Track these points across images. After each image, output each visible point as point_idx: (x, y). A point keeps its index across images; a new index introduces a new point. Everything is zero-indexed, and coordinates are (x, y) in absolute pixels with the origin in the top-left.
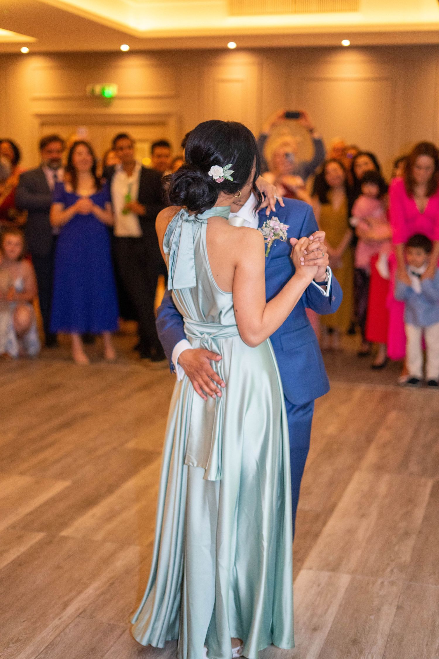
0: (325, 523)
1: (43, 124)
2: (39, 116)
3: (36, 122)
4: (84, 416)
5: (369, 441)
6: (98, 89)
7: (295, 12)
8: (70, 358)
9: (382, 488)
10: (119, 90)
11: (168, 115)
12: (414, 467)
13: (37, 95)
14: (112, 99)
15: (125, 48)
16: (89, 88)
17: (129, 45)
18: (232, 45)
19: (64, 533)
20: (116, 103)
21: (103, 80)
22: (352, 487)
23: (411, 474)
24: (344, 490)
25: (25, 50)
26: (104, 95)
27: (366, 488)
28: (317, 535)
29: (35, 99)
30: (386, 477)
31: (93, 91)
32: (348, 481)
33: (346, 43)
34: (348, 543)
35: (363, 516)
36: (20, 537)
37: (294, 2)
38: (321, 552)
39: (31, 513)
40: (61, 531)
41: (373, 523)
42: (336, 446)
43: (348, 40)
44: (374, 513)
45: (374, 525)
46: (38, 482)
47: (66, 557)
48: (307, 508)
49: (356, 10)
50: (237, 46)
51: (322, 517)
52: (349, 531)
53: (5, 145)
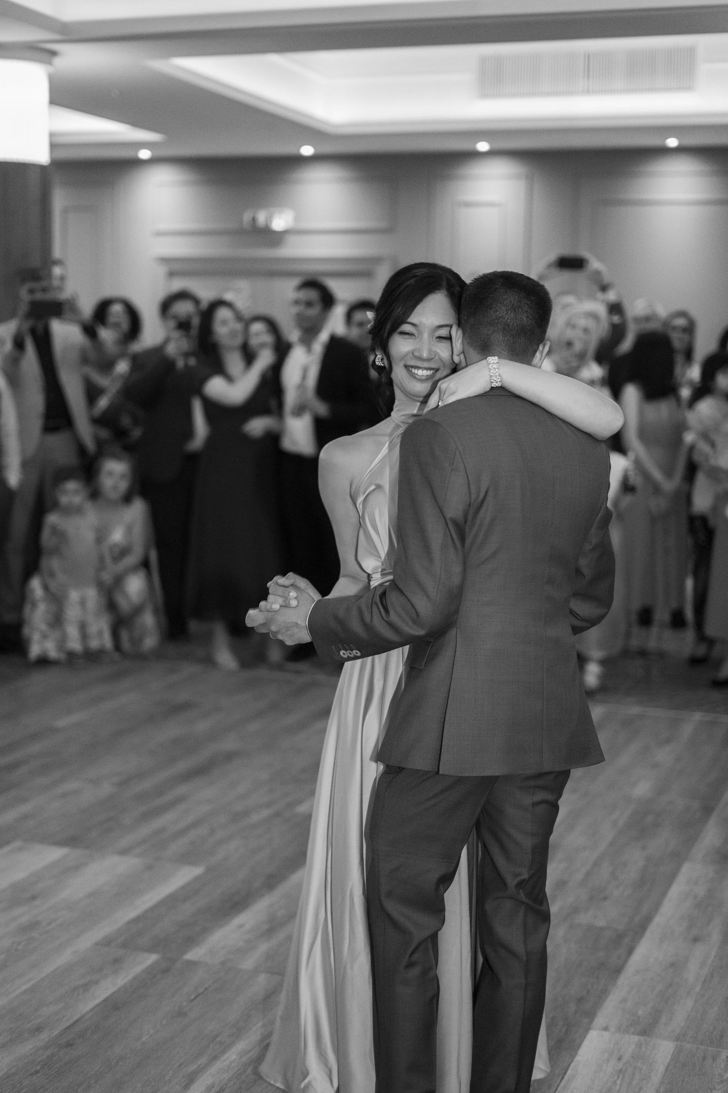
0: (630, 951)
1: (172, 274)
2: (164, 260)
3: (161, 271)
4: (229, 757)
5: (707, 810)
6: (261, 218)
7: (588, 92)
8: (209, 661)
10: (297, 219)
11: (376, 260)
13: (164, 226)
14: (285, 232)
15: (307, 150)
16: (247, 217)
17: (314, 147)
18: (483, 146)
19: (189, 956)
20: (291, 239)
21: (272, 202)
22: (676, 890)
24: (664, 894)
25: (144, 154)
26: (271, 227)
27: (701, 891)
28: (618, 971)
29: (160, 234)
31: (254, 220)
32: (672, 877)
33: (672, 142)
34: (670, 986)
35: (696, 940)
36: (117, 961)
37: (586, 76)
38: (624, 1000)
39: (136, 920)
40: (185, 952)
41: (713, 953)
42: (650, 819)
43: (675, 137)
44: (716, 936)
45: (715, 956)
46: (150, 868)
47: (193, 997)
48: (601, 923)
49: (688, 88)
50: (491, 149)
51: (626, 940)
52: (672, 965)
53: (117, 309)
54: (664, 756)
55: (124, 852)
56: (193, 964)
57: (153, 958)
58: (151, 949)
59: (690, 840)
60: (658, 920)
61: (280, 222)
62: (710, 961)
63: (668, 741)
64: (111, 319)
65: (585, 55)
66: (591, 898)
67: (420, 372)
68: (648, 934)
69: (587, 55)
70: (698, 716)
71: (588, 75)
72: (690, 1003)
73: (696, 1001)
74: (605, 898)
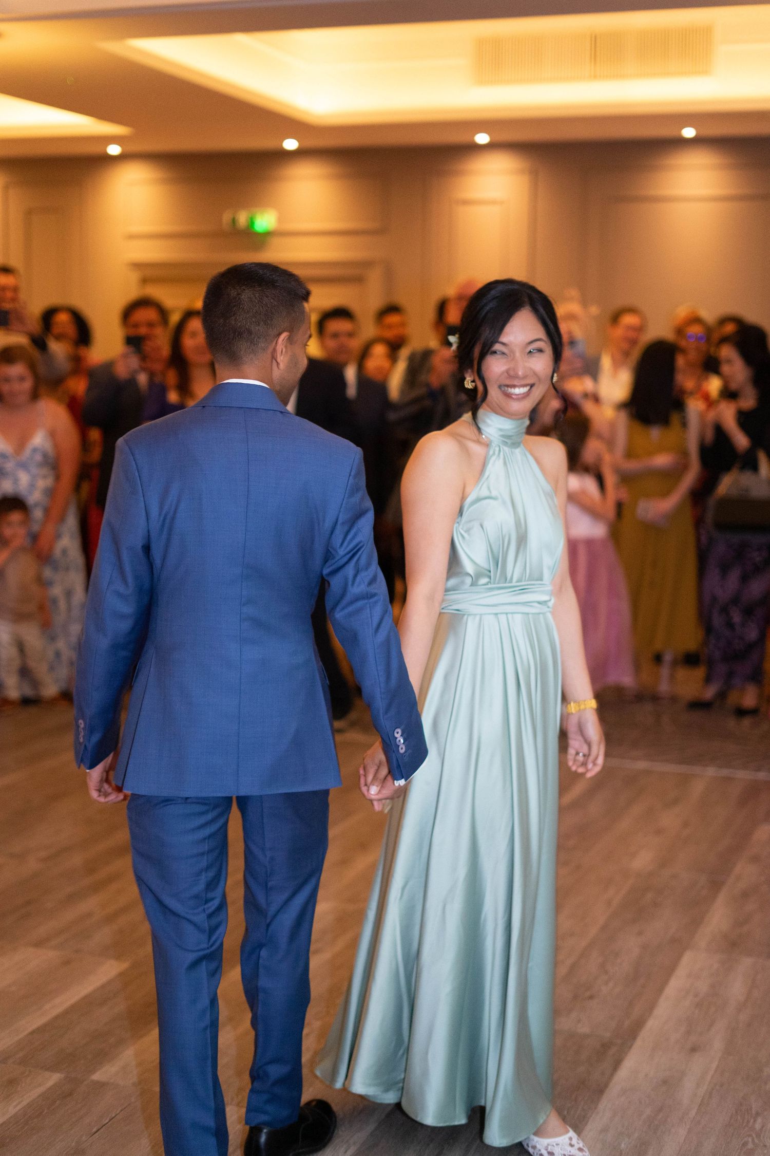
0: (617, 1064)
1: (145, 281)
2: (137, 266)
3: (134, 277)
5: (716, 886)
6: (242, 218)
7: (595, 77)
9: (737, 988)
10: (280, 220)
11: (367, 264)
13: (136, 229)
14: (269, 234)
15: (291, 144)
16: (226, 217)
17: (298, 141)
18: (482, 138)
19: (96, 1077)
20: (276, 241)
21: (254, 201)
22: (676, 984)
24: (660, 990)
25: (114, 150)
26: (253, 228)
27: (703, 987)
28: (600, 1091)
29: (132, 237)
30: (747, 962)
31: (234, 221)
32: (670, 971)
33: (689, 133)
34: (660, 1110)
35: (694, 1050)
36: (12, 1082)
37: (593, 60)
38: (605, 1130)
39: (41, 1030)
40: (94, 1071)
41: (714, 1065)
42: (649, 896)
43: (691, 127)
44: (718, 1045)
45: (716, 1071)
46: (67, 963)
47: (95, 1130)
48: (584, 1029)
49: (705, 72)
50: (491, 141)
51: (613, 1050)
52: (665, 1082)
53: (63, 318)
54: (670, 820)
55: (39, 944)
56: (102, 1085)
57: (55, 1078)
58: (53, 1068)
59: (696, 923)
60: (652, 1024)
61: (264, 221)
62: (709, 1078)
63: (676, 801)
64: (56, 330)
65: (591, 37)
66: (575, 997)
67: (517, 391)
68: (638, 1042)
69: (593, 36)
70: (711, 771)
71: (595, 59)
72: (682, 1132)
73: (690, 1131)
74: (591, 997)
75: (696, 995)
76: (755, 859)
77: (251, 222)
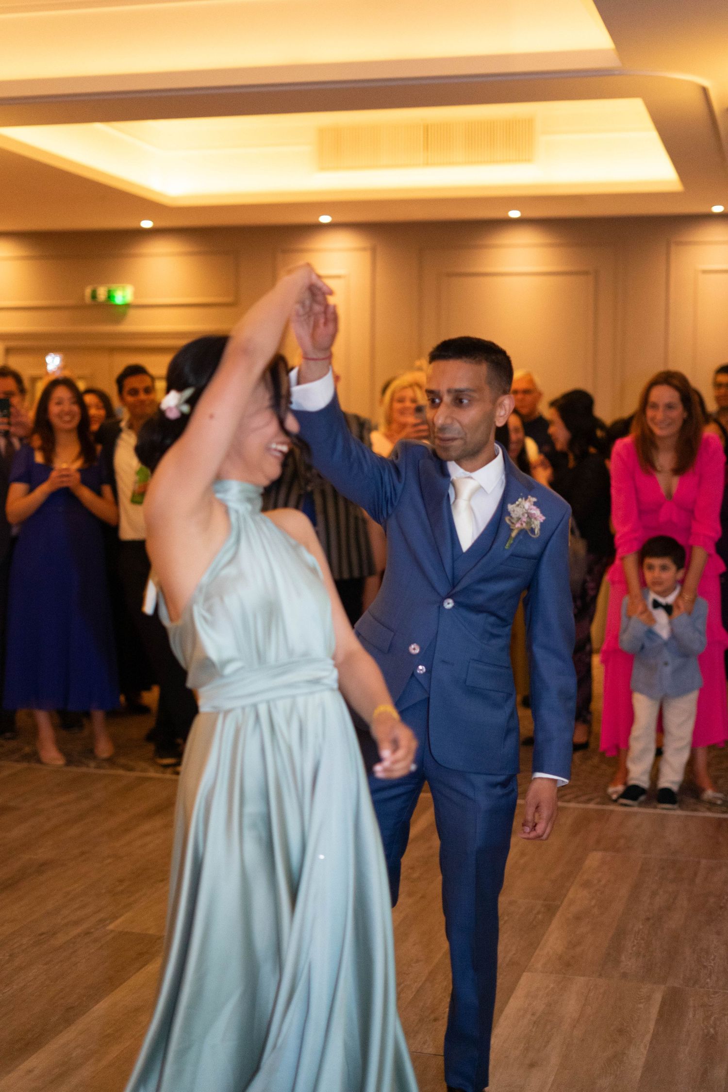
1: (8, 351)
2: (2, 337)
6: (102, 292)
7: (427, 164)
9: (571, 1006)
10: (136, 294)
12: (629, 963)
13: (2, 302)
14: (127, 306)
15: (147, 224)
16: (88, 291)
17: (153, 221)
18: (325, 218)
21: (113, 277)
23: (624, 975)
26: (113, 301)
27: (540, 1006)
31: (94, 295)
32: (509, 992)
35: (532, 1065)
37: (425, 148)
41: (551, 1080)
43: (518, 210)
44: (555, 1060)
45: (552, 1085)
48: (430, 1049)
49: (528, 160)
50: (332, 221)
59: (532, 946)
61: (123, 295)
66: (421, 1020)
69: (425, 124)
71: (427, 148)
74: (436, 1019)
75: (533, 1014)
76: (586, 884)
77: (109, 296)
